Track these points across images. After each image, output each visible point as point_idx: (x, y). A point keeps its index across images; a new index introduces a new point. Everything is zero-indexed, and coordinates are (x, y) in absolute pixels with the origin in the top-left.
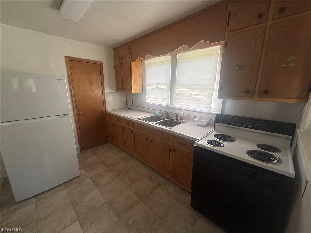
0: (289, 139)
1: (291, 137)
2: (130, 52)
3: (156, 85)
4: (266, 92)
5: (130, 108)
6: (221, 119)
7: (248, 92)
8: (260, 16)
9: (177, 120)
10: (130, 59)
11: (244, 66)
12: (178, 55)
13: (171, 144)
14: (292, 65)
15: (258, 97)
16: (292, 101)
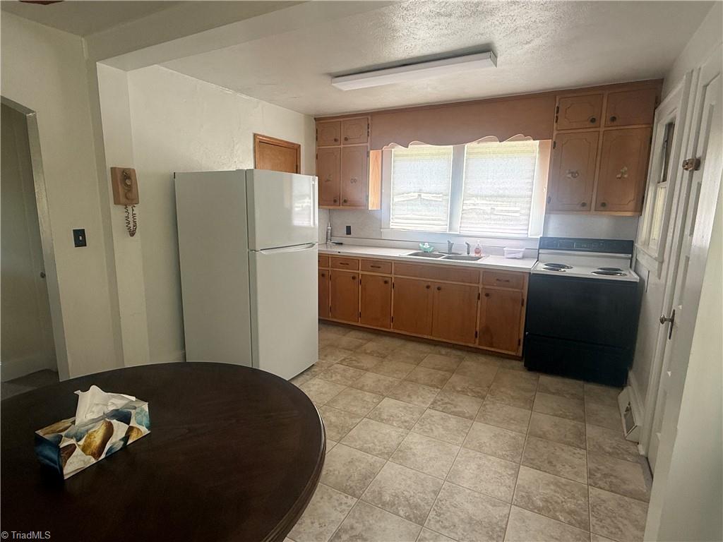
0: (629, 258)
1: (630, 255)
2: (368, 132)
3: (416, 194)
4: (604, 205)
5: (341, 244)
6: (547, 244)
7: (584, 205)
8: (593, 120)
9: (468, 253)
10: (368, 144)
11: (577, 173)
12: (466, 146)
13: (481, 286)
14: (626, 176)
15: (596, 210)
16: (629, 214)
